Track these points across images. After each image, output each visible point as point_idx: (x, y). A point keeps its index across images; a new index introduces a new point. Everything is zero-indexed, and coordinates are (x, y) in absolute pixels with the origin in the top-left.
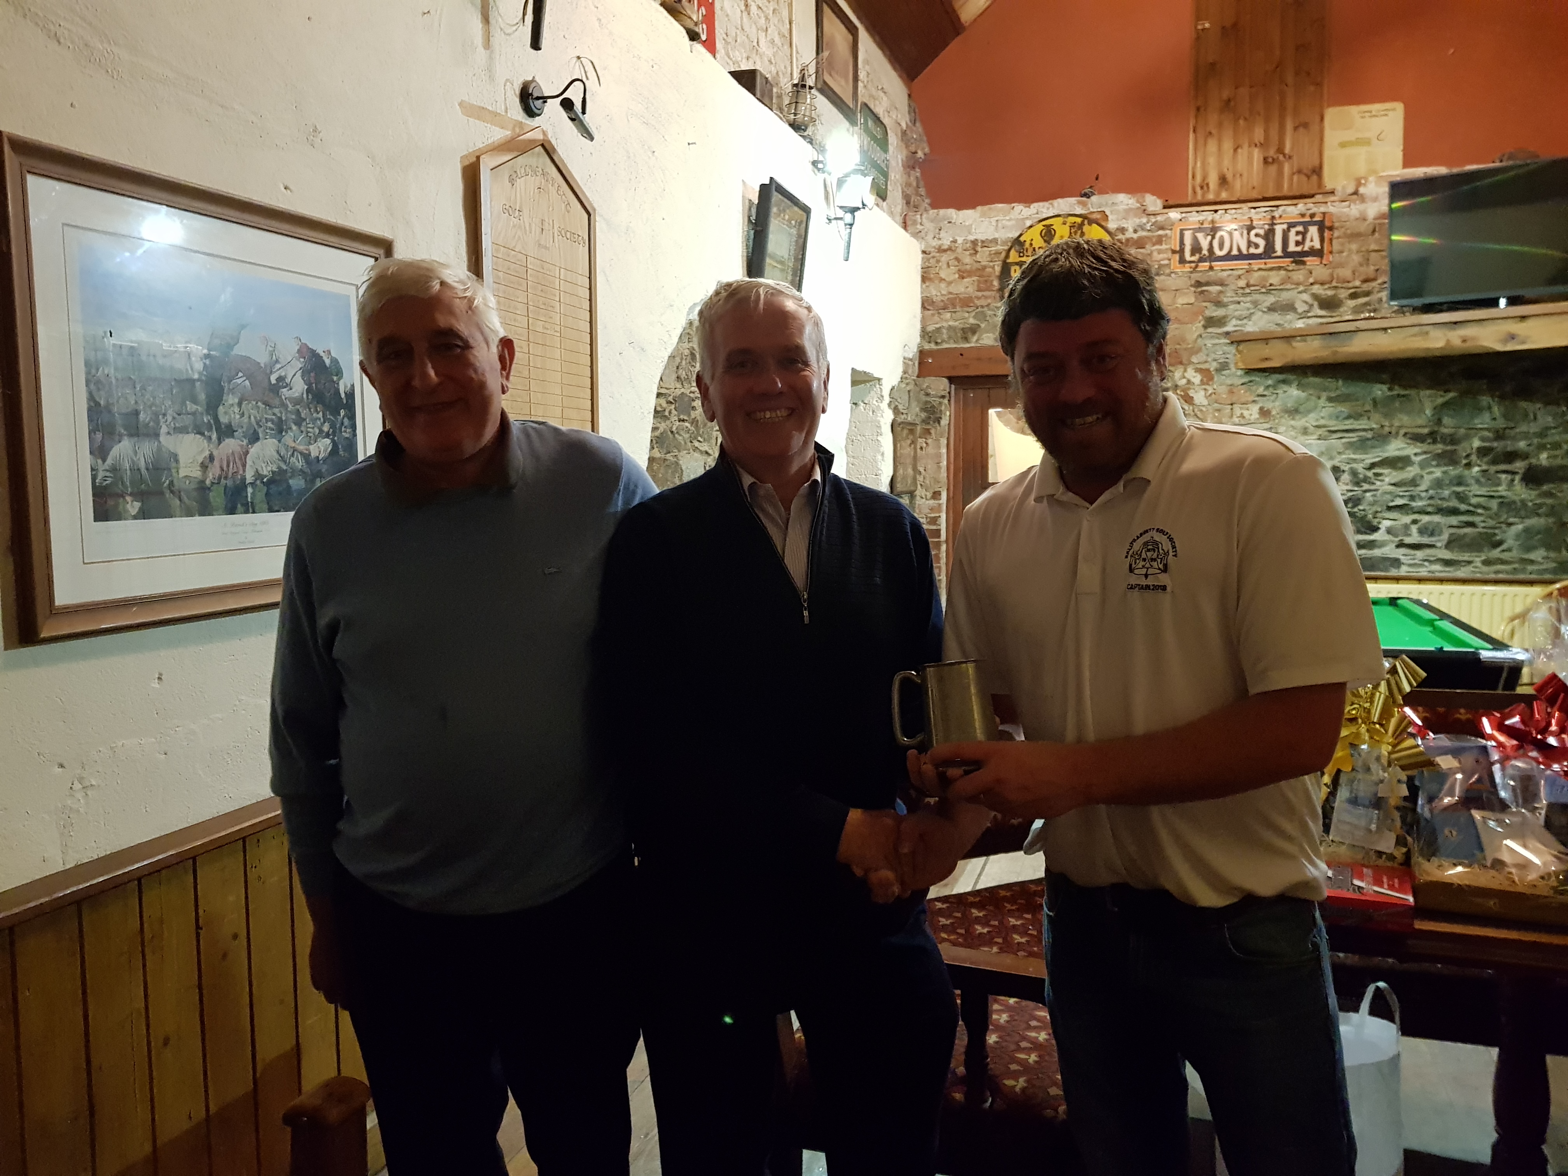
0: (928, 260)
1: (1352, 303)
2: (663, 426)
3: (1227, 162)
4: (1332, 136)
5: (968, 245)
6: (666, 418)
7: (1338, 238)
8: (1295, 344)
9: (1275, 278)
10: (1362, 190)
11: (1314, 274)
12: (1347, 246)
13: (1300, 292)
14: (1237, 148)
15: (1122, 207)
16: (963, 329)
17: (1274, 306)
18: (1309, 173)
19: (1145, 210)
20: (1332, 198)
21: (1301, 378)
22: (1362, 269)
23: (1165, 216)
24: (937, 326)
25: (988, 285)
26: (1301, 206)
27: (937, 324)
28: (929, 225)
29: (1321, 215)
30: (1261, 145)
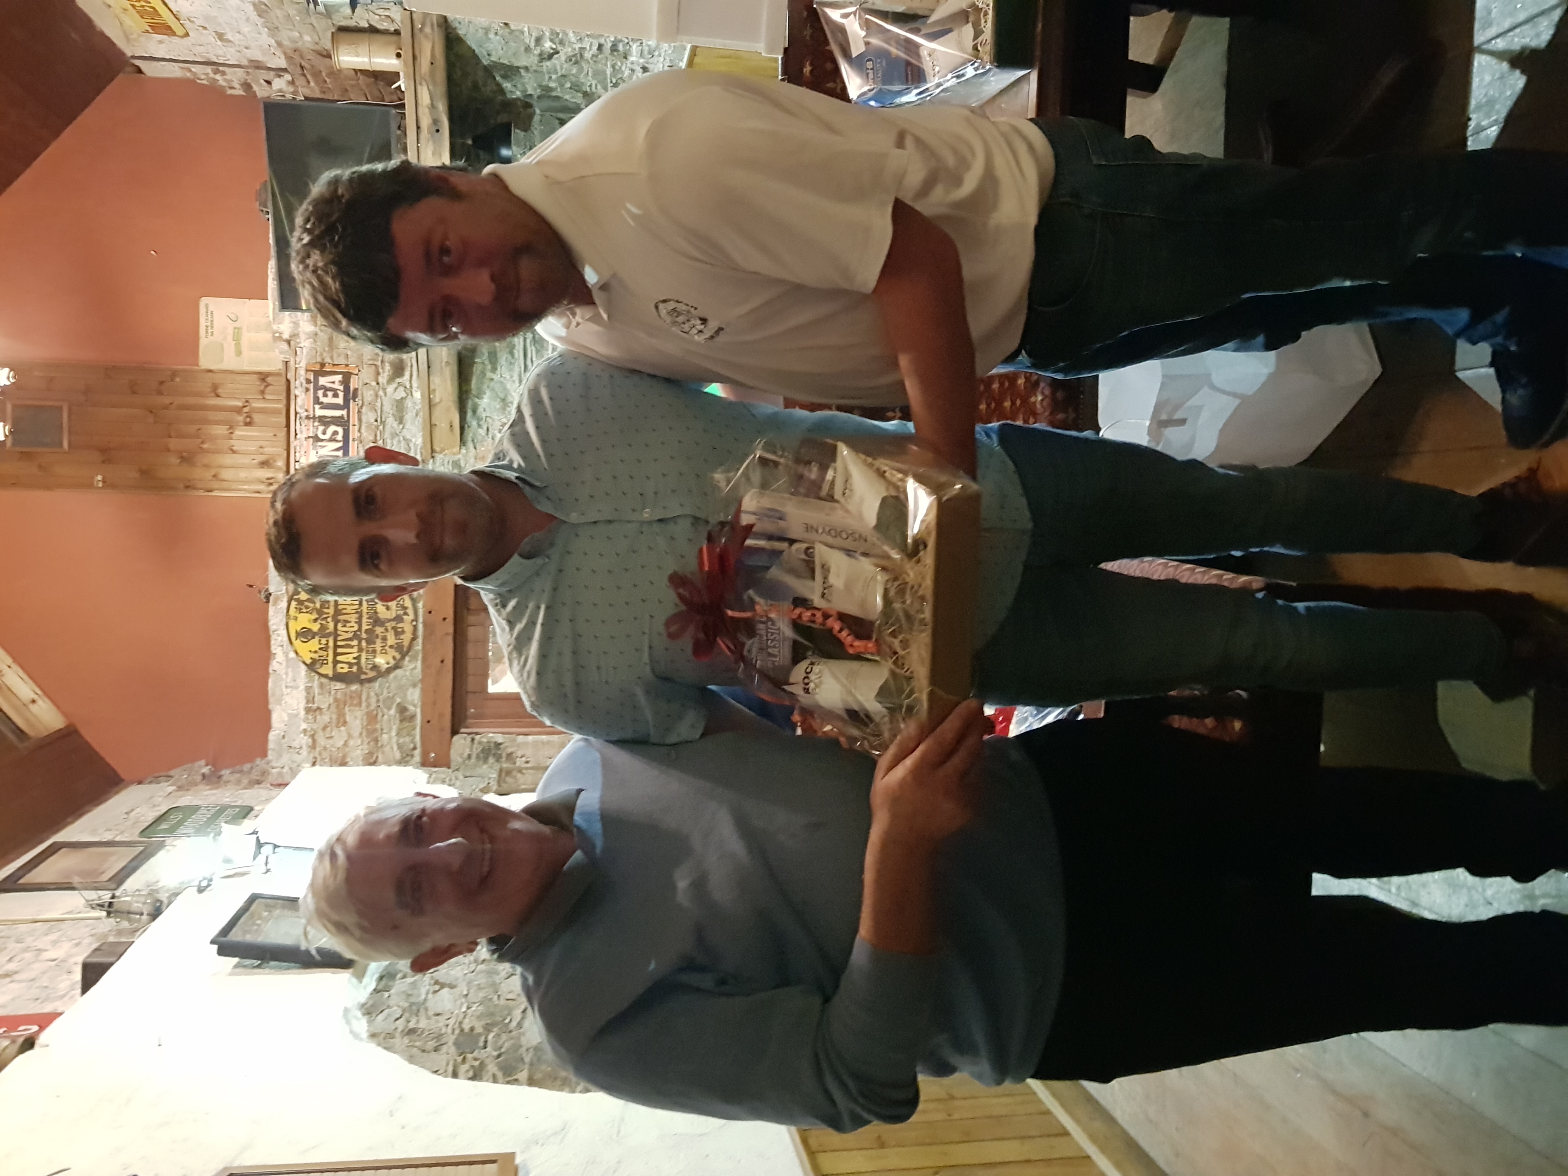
0: (323, 759)
2: (492, 1068)
3: (246, 460)
4: (230, 362)
5: (310, 717)
6: (482, 1065)
7: (332, 358)
8: (437, 400)
9: (369, 416)
10: (286, 336)
11: (368, 382)
12: (342, 351)
13: (385, 394)
14: (232, 450)
16: (401, 721)
17: (398, 419)
18: (265, 384)
20: (292, 363)
21: (471, 395)
24: (395, 747)
25: (354, 695)
26: (297, 391)
27: (392, 748)
28: (285, 759)
29: (309, 373)
30: (231, 427)
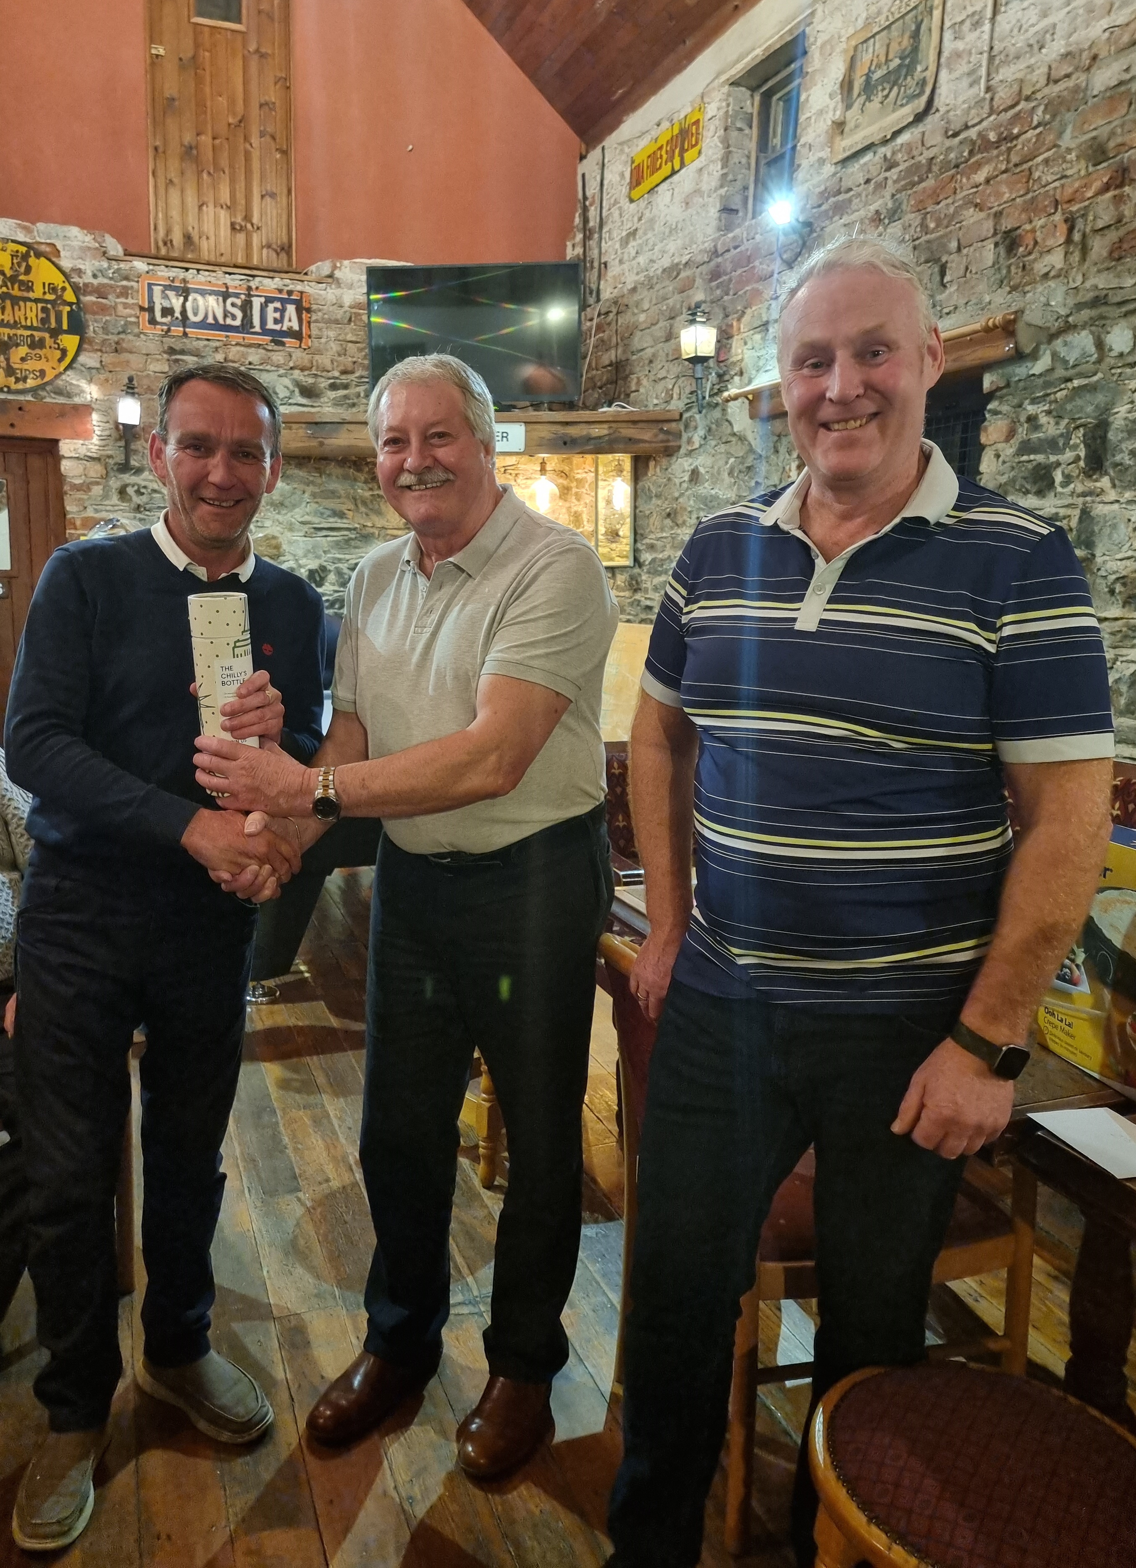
1: (332, 394)
3: (192, 220)
7: (316, 321)
9: (252, 356)
10: (337, 274)
11: (294, 357)
12: (325, 332)
13: (280, 376)
14: (202, 205)
15: (76, 243)
18: (279, 250)
19: (104, 253)
20: (309, 278)
22: (342, 359)
23: (129, 265)
26: (277, 281)
29: (298, 295)
30: (228, 208)
